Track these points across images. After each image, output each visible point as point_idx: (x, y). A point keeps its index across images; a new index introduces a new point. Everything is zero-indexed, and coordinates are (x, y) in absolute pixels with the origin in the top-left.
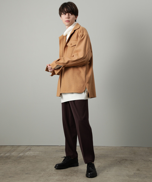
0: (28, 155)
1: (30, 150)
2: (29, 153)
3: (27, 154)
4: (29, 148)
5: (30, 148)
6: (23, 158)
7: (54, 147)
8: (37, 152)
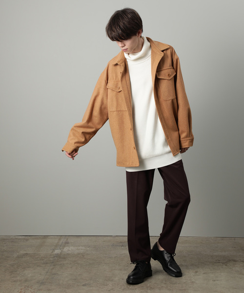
0: (70, 252)
1: (67, 243)
2: (70, 249)
3: (66, 249)
4: (63, 240)
5: (66, 239)
6: (64, 258)
7: (105, 238)
8: (81, 248)
